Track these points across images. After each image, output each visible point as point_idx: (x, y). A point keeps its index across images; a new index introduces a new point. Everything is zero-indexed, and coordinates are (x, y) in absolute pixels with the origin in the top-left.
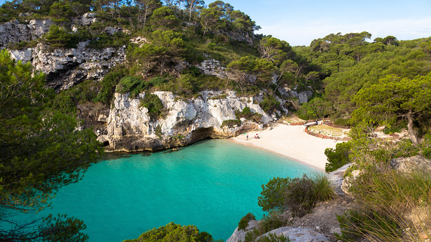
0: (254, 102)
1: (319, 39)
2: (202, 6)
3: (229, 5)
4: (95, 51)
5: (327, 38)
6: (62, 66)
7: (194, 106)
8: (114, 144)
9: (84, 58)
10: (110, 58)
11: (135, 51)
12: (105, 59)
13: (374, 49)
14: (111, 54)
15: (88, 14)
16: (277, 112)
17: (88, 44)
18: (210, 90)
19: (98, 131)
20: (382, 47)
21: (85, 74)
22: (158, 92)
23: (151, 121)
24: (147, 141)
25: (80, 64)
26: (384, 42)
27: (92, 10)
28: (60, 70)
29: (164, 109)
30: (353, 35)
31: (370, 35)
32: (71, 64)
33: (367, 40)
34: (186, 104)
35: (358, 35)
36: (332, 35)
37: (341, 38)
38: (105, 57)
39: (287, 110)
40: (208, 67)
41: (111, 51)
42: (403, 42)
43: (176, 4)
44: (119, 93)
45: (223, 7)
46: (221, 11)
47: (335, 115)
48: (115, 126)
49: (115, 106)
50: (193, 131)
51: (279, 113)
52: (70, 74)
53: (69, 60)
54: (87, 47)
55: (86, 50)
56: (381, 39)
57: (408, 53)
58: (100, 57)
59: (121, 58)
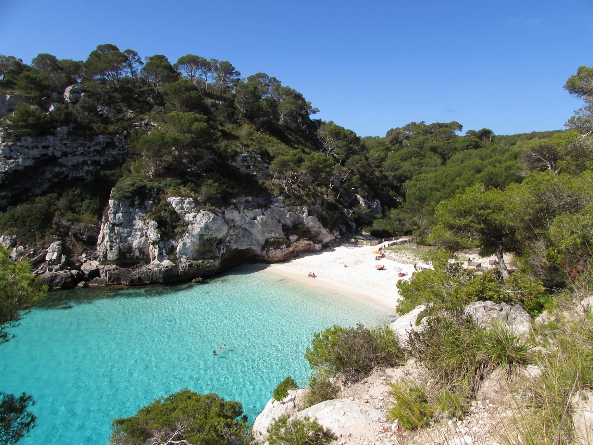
0: (310, 213)
1: (397, 129)
2: (236, 78)
3: (275, 79)
4: (81, 140)
5: (407, 128)
6: (33, 161)
7: (224, 218)
8: (106, 275)
9: (65, 150)
10: (103, 149)
11: (141, 141)
12: (96, 151)
13: (466, 144)
14: (105, 144)
15: (73, 87)
16: (341, 226)
17: (72, 130)
18: (248, 196)
19: (84, 255)
20: (475, 142)
21: (66, 173)
22: (173, 198)
23: (162, 239)
24: (156, 269)
25: (59, 158)
26: (478, 135)
27: (79, 81)
28: (30, 167)
29: (181, 222)
30: (440, 125)
31: (461, 127)
32: (45, 158)
33: (458, 133)
34: (212, 215)
35: (446, 126)
36: (414, 124)
37: (425, 129)
38: (97, 148)
39: (354, 224)
40: (246, 164)
41: (105, 140)
42: (501, 138)
43: (201, 75)
44: (115, 199)
45: (267, 81)
46: (264, 86)
47: (418, 232)
48: (109, 248)
49: (110, 218)
50: (223, 253)
51: (344, 228)
52: (44, 173)
53: (43, 153)
54: (69, 134)
55: (68, 138)
56: (474, 132)
57: (506, 153)
58: (89, 148)
59: (119, 150)
